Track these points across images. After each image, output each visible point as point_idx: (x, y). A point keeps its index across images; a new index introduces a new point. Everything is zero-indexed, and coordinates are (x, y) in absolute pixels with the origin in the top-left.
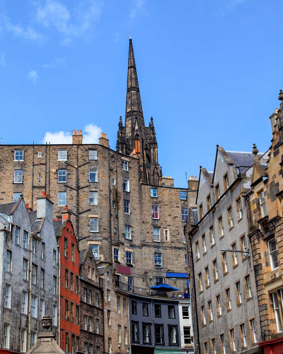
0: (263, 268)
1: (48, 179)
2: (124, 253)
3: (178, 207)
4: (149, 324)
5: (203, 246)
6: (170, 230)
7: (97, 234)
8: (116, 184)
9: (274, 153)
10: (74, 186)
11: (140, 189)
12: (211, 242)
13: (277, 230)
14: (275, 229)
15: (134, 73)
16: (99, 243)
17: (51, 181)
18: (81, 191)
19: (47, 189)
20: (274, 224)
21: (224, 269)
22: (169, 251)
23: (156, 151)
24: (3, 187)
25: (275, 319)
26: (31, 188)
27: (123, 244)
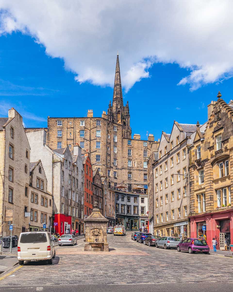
0: (195, 183)
1: (75, 135)
2: (113, 172)
3: (142, 150)
4: (124, 205)
5: (160, 171)
6: (137, 161)
7: (99, 163)
8: (110, 138)
9: (210, 126)
10: (88, 139)
11: (122, 141)
12: (165, 169)
13: (205, 165)
14: (204, 165)
15: (119, 76)
16: (101, 167)
17: (76, 136)
18: (92, 142)
19: (75, 141)
20: (204, 162)
21: (171, 183)
22: (136, 171)
23: (129, 120)
24: (52, 139)
25: (198, 207)
26: (66, 140)
27: (112, 168)
